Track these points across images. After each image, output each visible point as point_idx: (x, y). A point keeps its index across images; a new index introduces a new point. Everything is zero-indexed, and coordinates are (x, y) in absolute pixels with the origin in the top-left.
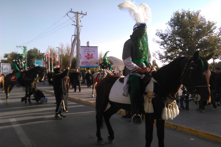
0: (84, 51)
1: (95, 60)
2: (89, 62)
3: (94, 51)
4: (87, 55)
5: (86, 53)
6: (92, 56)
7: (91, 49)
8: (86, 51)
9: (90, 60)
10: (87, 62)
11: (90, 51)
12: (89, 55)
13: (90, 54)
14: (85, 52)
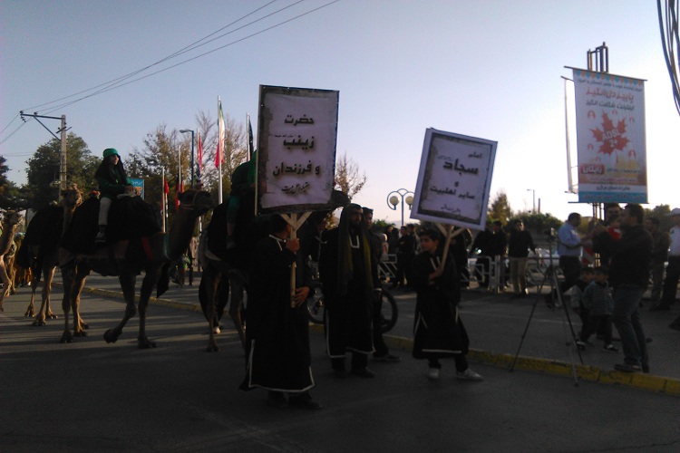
0: (590, 97)
1: (632, 156)
2: (610, 170)
3: (627, 103)
4: (602, 129)
5: (598, 110)
6: (623, 136)
7: (616, 90)
8: (598, 98)
9: (613, 154)
10: (603, 167)
11: (612, 100)
12: (608, 125)
13: (615, 124)
14: (592, 108)
